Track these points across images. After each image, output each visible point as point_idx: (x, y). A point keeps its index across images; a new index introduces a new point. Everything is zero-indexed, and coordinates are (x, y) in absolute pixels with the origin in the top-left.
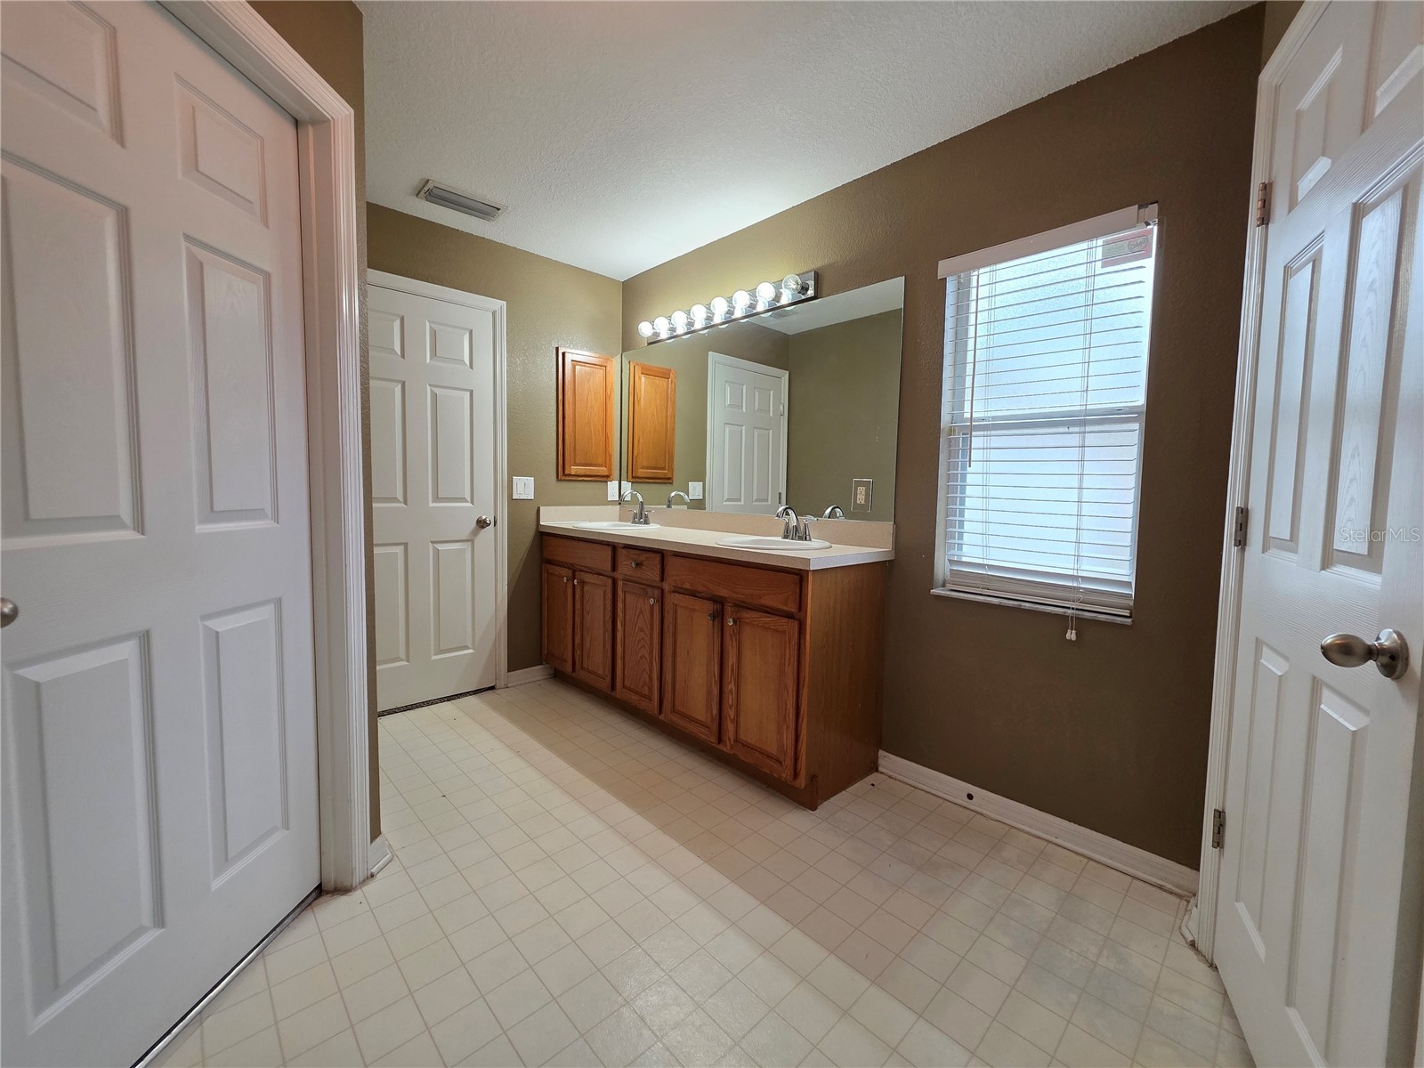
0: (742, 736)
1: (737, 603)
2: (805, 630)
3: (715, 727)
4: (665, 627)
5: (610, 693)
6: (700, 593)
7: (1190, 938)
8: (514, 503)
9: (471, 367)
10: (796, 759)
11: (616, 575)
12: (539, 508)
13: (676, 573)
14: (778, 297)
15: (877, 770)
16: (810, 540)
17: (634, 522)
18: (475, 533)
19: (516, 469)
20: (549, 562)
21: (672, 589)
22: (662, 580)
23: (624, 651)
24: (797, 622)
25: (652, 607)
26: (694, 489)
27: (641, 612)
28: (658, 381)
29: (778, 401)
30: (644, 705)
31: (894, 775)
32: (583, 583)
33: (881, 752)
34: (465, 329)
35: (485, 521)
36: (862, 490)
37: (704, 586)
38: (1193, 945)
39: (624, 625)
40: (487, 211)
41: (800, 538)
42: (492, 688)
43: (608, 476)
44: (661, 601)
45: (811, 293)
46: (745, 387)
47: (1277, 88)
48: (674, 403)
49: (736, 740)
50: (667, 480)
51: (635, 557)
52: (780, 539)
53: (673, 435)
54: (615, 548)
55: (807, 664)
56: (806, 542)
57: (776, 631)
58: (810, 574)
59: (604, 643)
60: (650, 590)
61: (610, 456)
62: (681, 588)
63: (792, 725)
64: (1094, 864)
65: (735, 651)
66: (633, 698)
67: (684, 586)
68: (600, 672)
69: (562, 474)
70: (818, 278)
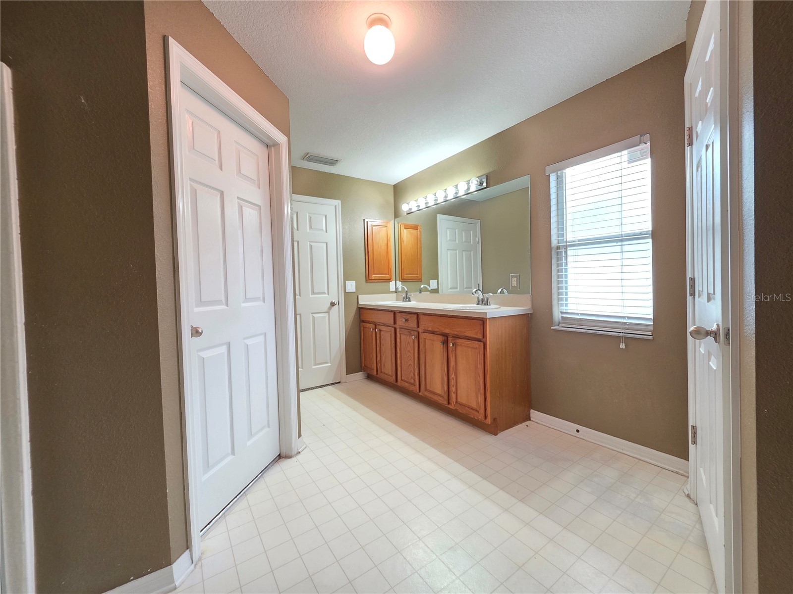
0: (459, 400)
1: (454, 335)
2: (486, 346)
3: (446, 397)
4: (420, 348)
5: (394, 383)
6: (437, 332)
7: (687, 493)
8: (347, 294)
9: (326, 232)
10: (485, 410)
11: (396, 326)
12: (358, 296)
13: (425, 324)
14: (468, 189)
15: (530, 420)
16: (490, 305)
17: (403, 301)
18: (330, 309)
19: (347, 278)
20: (363, 321)
21: (423, 331)
22: (418, 327)
23: (401, 363)
24: (482, 343)
25: (414, 340)
26: (433, 283)
27: (409, 343)
28: (412, 231)
29: (475, 236)
30: (412, 388)
31: (539, 422)
32: (380, 331)
33: (532, 410)
34: (323, 215)
35: (334, 303)
36: (514, 279)
37: (438, 328)
38: (688, 496)
39: (401, 350)
40: (333, 162)
41: (485, 304)
42: (339, 382)
43: (390, 279)
44: (418, 337)
45: (485, 184)
46: (457, 230)
47: (691, 84)
48: (421, 241)
49: (457, 402)
50: (419, 280)
51: (405, 317)
52: (475, 305)
53: (421, 257)
54: (395, 313)
55: (488, 363)
56: (488, 306)
57: (473, 348)
58: (488, 320)
59: (391, 359)
60: (412, 332)
61: (391, 269)
62: (428, 330)
63: (482, 392)
64: (642, 462)
65: (454, 358)
66: (406, 385)
67: (429, 329)
68: (390, 374)
69: (368, 279)
70: (488, 177)
